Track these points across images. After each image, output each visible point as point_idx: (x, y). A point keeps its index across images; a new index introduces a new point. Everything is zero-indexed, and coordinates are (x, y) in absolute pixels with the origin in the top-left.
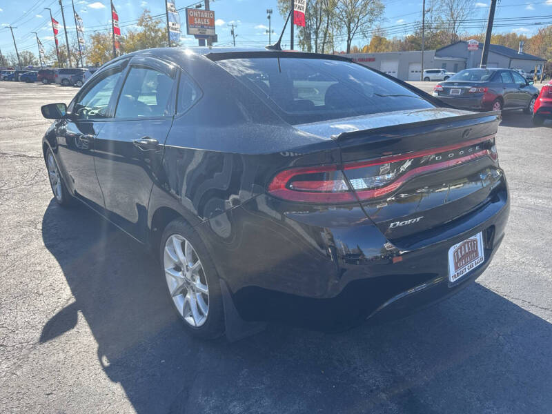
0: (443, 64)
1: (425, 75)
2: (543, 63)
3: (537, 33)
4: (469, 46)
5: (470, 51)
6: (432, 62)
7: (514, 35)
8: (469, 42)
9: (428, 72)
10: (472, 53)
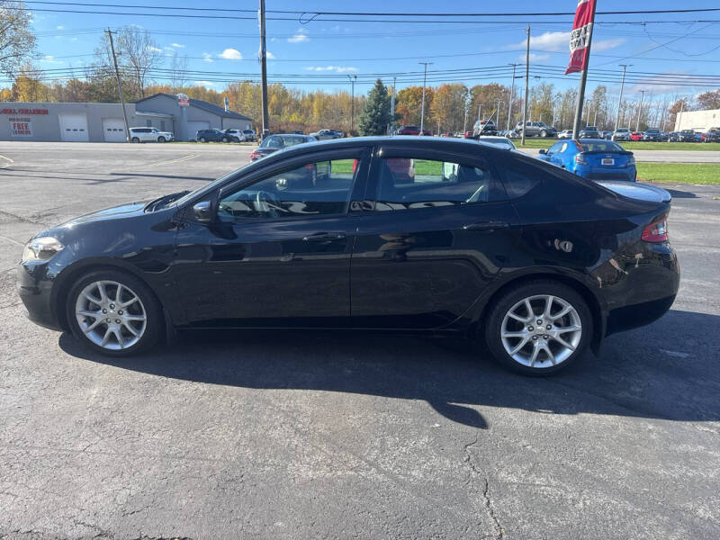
0: (148, 121)
1: (133, 135)
2: (251, 123)
3: (226, 88)
4: (179, 100)
5: (182, 107)
6: (133, 118)
7: (203, 89)
8: (180, 95)
9: (134, 131)
10: (184, 109)
